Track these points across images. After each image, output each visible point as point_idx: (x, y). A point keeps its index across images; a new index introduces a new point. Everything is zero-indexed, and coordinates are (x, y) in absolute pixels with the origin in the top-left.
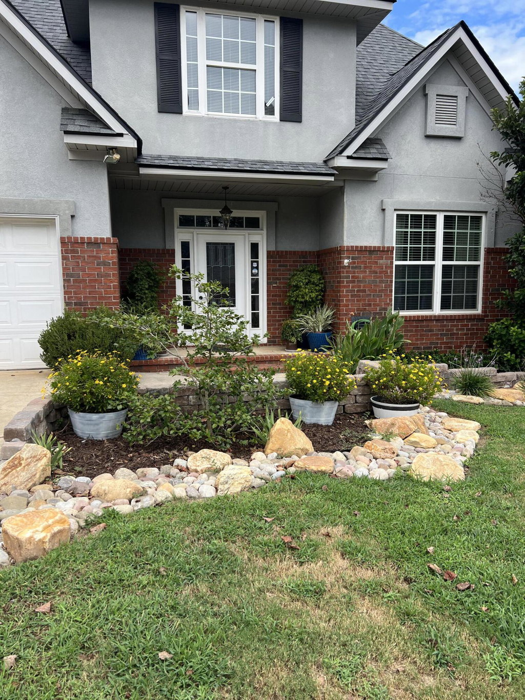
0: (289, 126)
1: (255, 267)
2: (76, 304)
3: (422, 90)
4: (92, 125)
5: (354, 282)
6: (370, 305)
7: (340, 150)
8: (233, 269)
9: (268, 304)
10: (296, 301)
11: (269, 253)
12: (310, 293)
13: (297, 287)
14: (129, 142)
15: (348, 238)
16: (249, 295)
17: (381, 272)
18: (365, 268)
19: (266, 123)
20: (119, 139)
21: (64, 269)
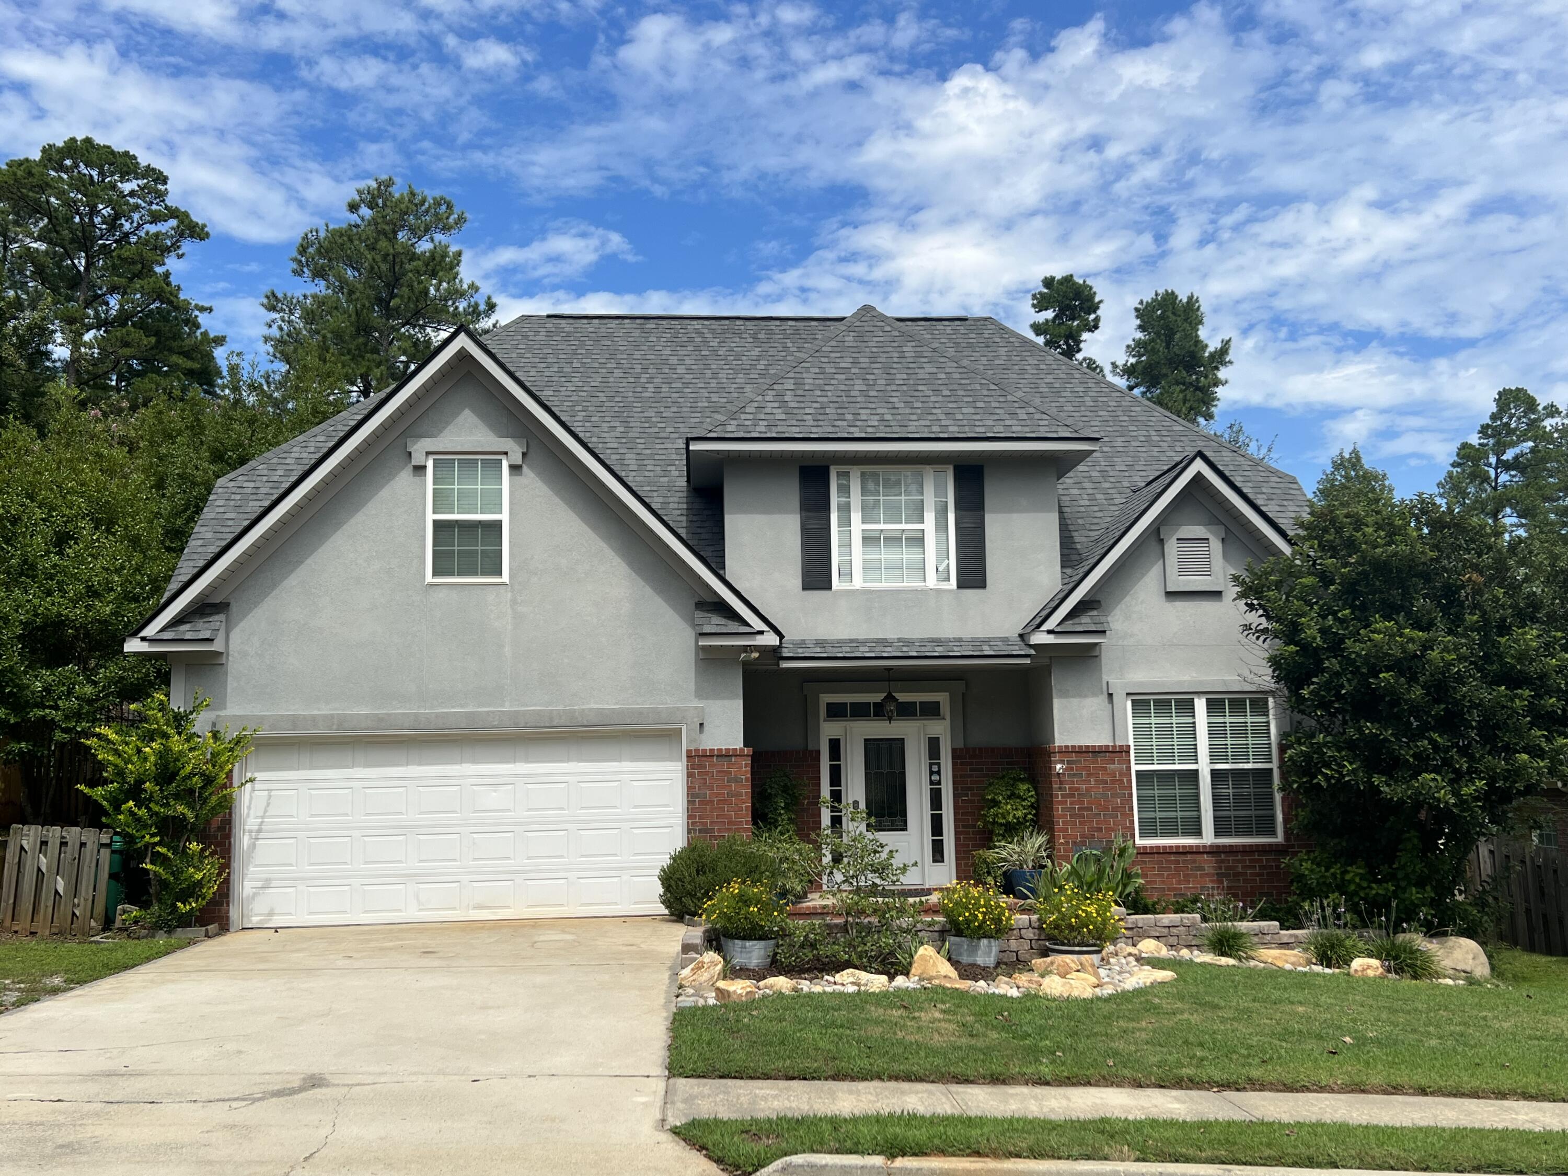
0: (970, 594)
1: (934, 771)
2: (700, 831)
3: (1155, 534)
4: (730, 622)
5: (1073, 796)
6: (1100, 829)
7: (1038, 623)
8: (903, 774)
9: (956, 827)
10: (994, 823)
11: (954, 751)
12: (1014, 811)
13: (995, 803)
14: (770, 639)
15: (1060, 733)
16: (927, 813)
17: (1113, 782)
18: (1089, 775)
19: (938, 591)
20: (759, 637)
21: (689, 788)
